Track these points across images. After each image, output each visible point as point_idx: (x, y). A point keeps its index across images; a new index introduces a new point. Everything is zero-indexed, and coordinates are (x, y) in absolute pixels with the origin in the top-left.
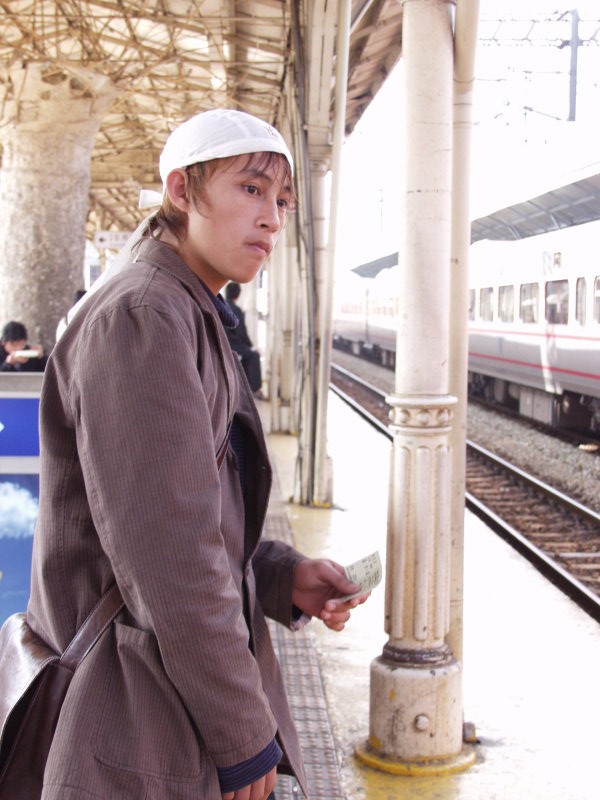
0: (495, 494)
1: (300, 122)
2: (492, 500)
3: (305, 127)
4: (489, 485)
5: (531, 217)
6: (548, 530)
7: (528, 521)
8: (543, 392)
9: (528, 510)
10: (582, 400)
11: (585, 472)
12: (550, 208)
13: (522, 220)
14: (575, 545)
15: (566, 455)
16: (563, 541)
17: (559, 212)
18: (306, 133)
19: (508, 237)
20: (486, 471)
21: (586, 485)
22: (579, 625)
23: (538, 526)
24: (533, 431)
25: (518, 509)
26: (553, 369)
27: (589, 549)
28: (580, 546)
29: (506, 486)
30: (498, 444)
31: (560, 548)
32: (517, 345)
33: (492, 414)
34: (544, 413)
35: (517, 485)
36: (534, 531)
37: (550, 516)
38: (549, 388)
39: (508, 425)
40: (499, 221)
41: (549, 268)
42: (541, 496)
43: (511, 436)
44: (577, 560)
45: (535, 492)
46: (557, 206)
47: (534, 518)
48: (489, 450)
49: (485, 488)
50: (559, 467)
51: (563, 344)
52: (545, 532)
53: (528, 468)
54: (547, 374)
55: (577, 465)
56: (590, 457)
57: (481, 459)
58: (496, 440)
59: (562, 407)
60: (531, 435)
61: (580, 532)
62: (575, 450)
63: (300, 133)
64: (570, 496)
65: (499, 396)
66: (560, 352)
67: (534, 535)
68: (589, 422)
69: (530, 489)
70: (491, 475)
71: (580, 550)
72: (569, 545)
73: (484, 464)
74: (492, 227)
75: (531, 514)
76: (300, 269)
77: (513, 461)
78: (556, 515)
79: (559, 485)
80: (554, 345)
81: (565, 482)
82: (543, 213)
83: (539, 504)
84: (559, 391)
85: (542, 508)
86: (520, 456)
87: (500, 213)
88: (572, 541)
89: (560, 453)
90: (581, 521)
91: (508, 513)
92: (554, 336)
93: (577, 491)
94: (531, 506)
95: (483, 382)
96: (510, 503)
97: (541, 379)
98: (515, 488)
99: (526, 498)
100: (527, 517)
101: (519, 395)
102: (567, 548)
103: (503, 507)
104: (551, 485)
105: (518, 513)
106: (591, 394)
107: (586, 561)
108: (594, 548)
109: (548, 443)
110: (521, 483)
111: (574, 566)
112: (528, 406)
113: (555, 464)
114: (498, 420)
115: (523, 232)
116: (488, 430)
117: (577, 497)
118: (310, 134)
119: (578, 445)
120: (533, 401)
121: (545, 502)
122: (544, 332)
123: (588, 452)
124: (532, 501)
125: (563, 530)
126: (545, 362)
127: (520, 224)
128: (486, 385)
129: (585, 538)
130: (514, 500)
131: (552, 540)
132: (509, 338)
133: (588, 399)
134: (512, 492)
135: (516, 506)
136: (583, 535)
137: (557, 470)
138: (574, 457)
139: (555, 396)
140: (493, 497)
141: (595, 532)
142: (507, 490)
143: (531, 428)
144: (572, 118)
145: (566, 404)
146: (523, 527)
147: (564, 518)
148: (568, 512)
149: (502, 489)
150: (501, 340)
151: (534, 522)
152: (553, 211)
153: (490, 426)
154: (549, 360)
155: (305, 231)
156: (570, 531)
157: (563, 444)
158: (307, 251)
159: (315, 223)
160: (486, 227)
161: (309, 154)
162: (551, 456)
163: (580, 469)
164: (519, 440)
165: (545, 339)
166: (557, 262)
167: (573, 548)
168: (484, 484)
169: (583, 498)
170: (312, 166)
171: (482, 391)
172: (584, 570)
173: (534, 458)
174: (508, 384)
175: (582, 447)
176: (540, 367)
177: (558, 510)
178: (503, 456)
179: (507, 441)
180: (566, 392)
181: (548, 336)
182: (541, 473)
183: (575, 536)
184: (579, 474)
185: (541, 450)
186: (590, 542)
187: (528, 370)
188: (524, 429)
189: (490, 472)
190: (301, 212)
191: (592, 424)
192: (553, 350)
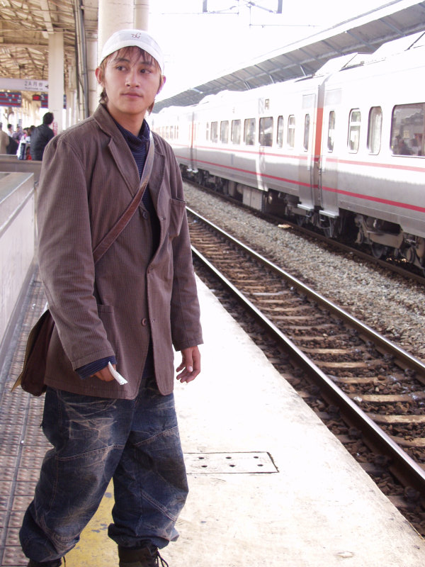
0: (220, 255)
1: (79, 4)
2: (217, 259)
3: (82, 7)
4: (217, 249)
5: (257, 76)
6: (249, 278)
7: (238, 272)
8: (257, 190)
9: (238, 265)
10: (279, 195)
11: (279, 242)
12: (269, 71)
13: (252, 78)
14: (264, 288)
15: (268, 231)
16: (257, 285)
17: (274, 73)
18: (83, 11)
19: (243, 89)
20: (216, 241)
21: (277, 250)
22: (237, 338)
23: (242, 275)
24: (250, 215)
25: (232, 265)
26: (262, 175)
27: (272, 291)
28: (267, 288)
29: (228, 250)
30: (227, 223)
31: (254, 289)
32: (241, 159)
33: (226, 204)
34: (257, 204)
35: (234, 249)
36: (240, 279)
37: (252, 270)
38: (260, 187)
39: (235, 211)
40: (239, 79)
41: (262, 110)
42: (248, 257)
43: (236, 218)
44: (263, 297)
45: (244, 254)
46: (274, 69)
47: (242, 270)
48: (221, 227)
49: (214, 251)
50: (262, 238)
51: (269, 159)
52: (246, 279)
53: (243, 239)
54: (259, 178)
55: (274, 237)
56: (283, 232)
57: (214, 232)
58: (226, 221)
59: (268, 199)
60: (249, 217)
61: (268, 280)
62: (274, 228)
63: (79, 11)
64: (265, 257)
65: (231, 193)
66: (267, 164)
67: (239, 281)
68: (284, 210)
69: (242, 252)
70: (219, 243)
71: (267, 291)
72: (260, 287)
73: (216, 235)
74: (233, 82)
75: (239, 268)
76: (79, 104)
77: (235, 234)
78: (256, 269)
79: (261, 250)
80: (264, 159)
81: (265, 248)
82: (265, 74)
83: (246, 262)
84: (266, 190)
85: (247, 264)
86: (239, 231)
87: (237, 72)
88: (262, 285)
89: (265, 229)
90: (270, 272)
91: (226, 267)
92: (264, 154)
93: (271, 254)
94: (240, 263)
95: (221, 183)
96: (228, 261)
97: (256, 182)
98: (233, 251)
99: (238, 257)
100: (237, 270)
101: (242, 191)
102: (258, 289)
103: (222, 263)
104: (255, 250)
105: (232, 267)
106: (285, 191)
107: (269, 298)
108: (275, 290)
109: (258, 223)
110: (236, 248)
111: (261, 301)
112: (248, 198)
113: (260, 237)
114: (230, 208)
115: (252, 85)
116: (222, 214)
117: (270, 257)
118: (86, 12)
119: (277, 225)
120: (251, 196)
121: (249, 260)
122: (258, 151)
123: (283, 229)
124: (242, 259)
125: (258, 278)
126: (258, 171)
127: (250, 80)
128: (224, 185)
129: (271, 283)
130: (231, 259)
131: (250, 284)
132: (237, 154)
133: (284, 195)
134: (231, 254)
135: (231, 263)
136: (270, 281)
137: (261, 240)
138: (274, 232)
139: (264, 192)
140: (218, 257)
141: (278, 280)
142: (228, 252)
143: (251, 213)
144: (280, 11)
145: (271, 198)
146: (233, 276)
147: (260, 271)
148: (263, 267)
149: (224, 252)
150: (232, 156)
151: (241, 273)
152: (271, 72)
153: (224, 211)
154: (261, 170)
155: (82, 78)
156: (262, 279)
157: (268, 224)
158: (83, 92)
159: (89, 73)
160: (230, 82)
161: (85, 26)
162: (259, 232)
163: (276, 239)
164: (241, 220)
165: (258, 155)
166: (267, 105)
167: (263, 289)
168: (214, 249)
169: (275, 258)
170: (87, 34)
171: (222, 189)
172: (267, 303)
173: (248, 232)
174: (237, 184)
175: (280, 226)
176: (255, 173)
177: (257, 266)
178: (229, 231)
179: (233, 221)
180: (270, 190)
181: (261, 153)
182: (251, 242)
183: (265, 282)
184: (274, 243)
185: (253, 227)
186: (274, 286)
187: (248, 175)
188: (245, 213)
189: (219, 241)
190: (79, 65)
191: (286, 211)
192: (263, 164)
